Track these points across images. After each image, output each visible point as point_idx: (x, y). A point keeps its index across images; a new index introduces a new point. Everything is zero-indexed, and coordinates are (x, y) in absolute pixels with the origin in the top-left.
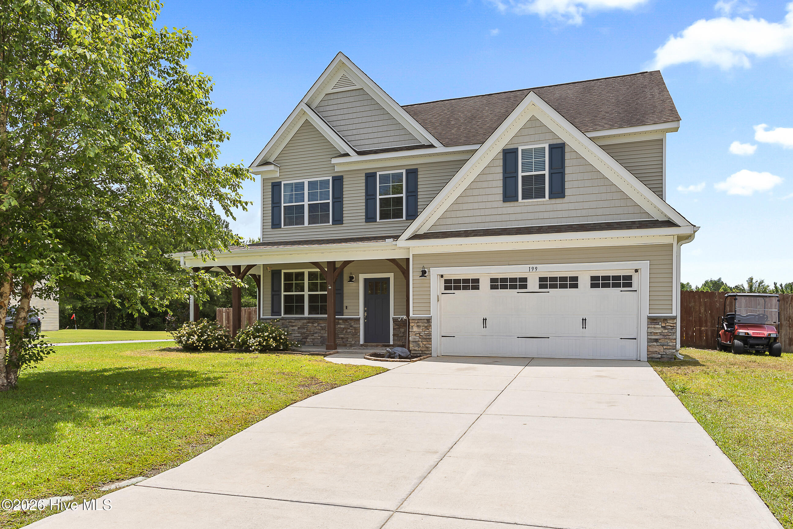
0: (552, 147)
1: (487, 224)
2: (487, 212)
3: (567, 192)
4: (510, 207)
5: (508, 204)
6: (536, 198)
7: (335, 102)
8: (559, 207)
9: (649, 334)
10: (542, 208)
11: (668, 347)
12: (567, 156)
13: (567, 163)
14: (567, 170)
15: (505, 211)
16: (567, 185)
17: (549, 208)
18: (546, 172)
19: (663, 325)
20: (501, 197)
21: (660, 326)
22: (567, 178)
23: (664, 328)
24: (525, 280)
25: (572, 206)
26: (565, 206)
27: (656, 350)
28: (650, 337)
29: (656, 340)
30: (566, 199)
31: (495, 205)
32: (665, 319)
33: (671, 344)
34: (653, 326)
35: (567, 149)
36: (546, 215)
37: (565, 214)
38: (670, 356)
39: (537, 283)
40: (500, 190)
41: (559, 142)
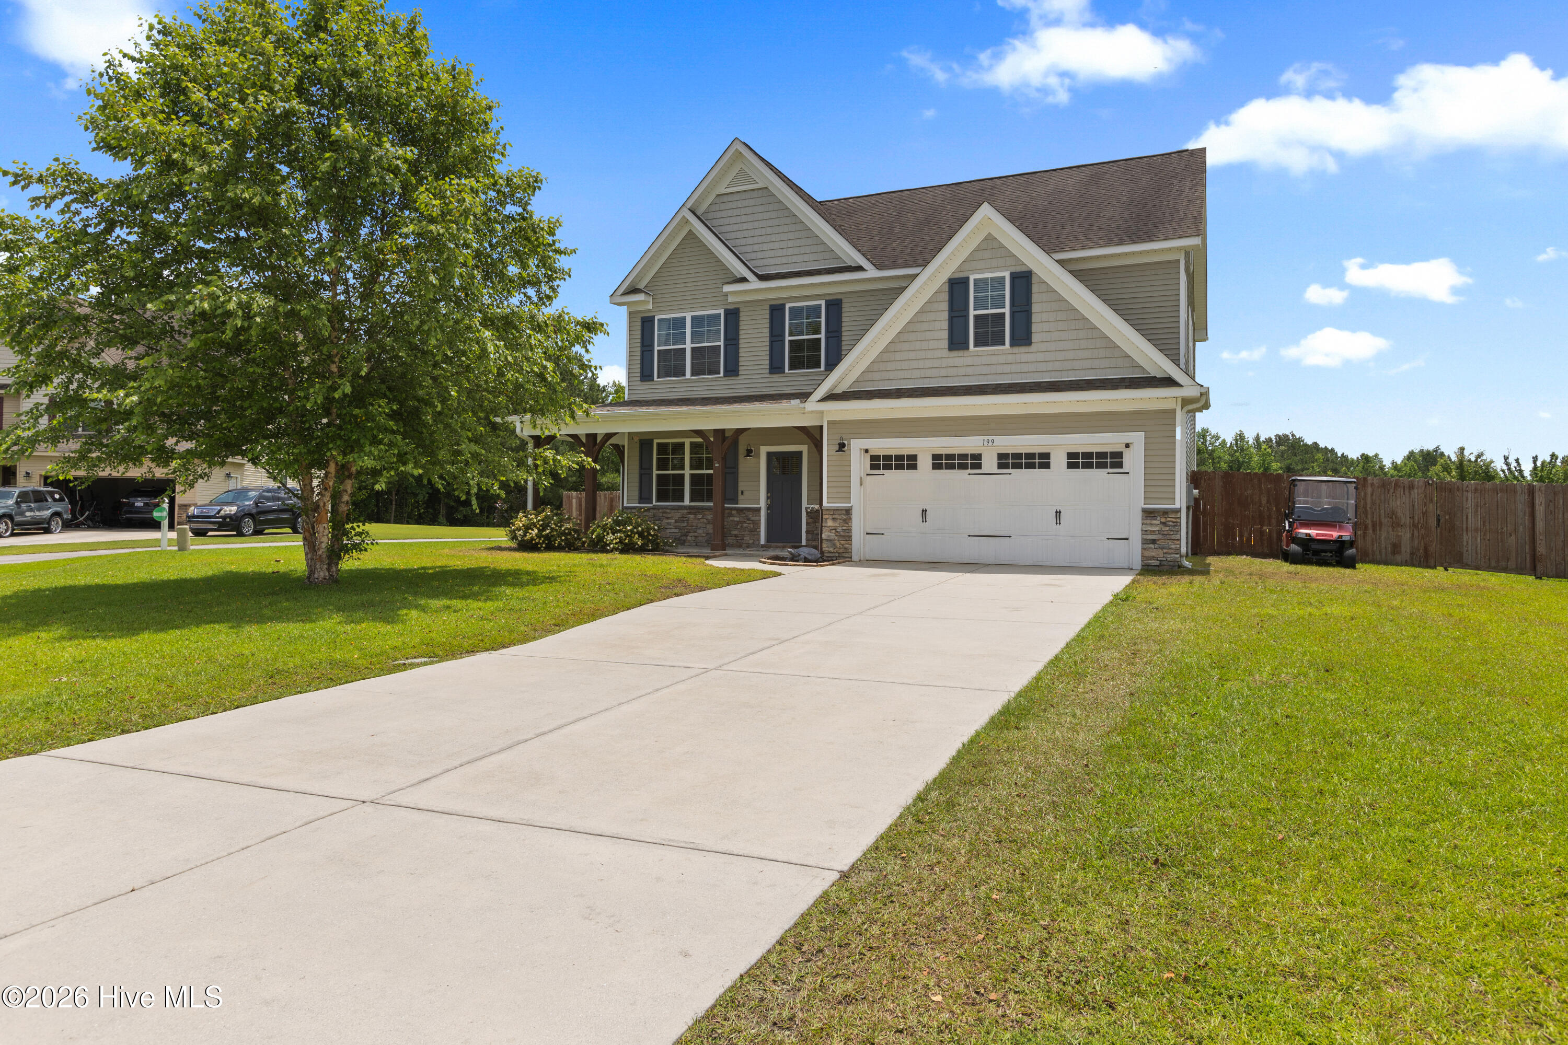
0: (1014, 277)
1: (926, 381)
2: (928, 364)
3: (1035, 337)
4: (958, 358)
5: (955, 353)
6: (993, 345)
7: (729, 205)
8: (1025, 358)
9: (1144, 532)
10: (1001, 359)
11: (1170, 551)
12: (1035, 288)
13: (1035, 298)
14: (1035, 308)
15: (951, 362)
16: (1034, 328)
17: (1010, 358)
18: (1007, 310)
19: (1163, 520)
20: (945, 344)
21: (1158, 522)
22: (1035, 318)
23: (1164, 524)
24: (978, 457)
25: (1040, 357)
26: (1031, 357)
27: (1153, 554)
28: (1145, 537)
29: (1154, 541)
30: (1034, 347)
31: (938, 354)
32: (1165, 513)
33: (1173, 547)
34: (1148, 522)
35: (1034, 280)
36: (1007, 369)
37: (1032, 367)
38: (1171, 564)
39: (995, 461)
40: (945, 334)
41: (1023, 269)
